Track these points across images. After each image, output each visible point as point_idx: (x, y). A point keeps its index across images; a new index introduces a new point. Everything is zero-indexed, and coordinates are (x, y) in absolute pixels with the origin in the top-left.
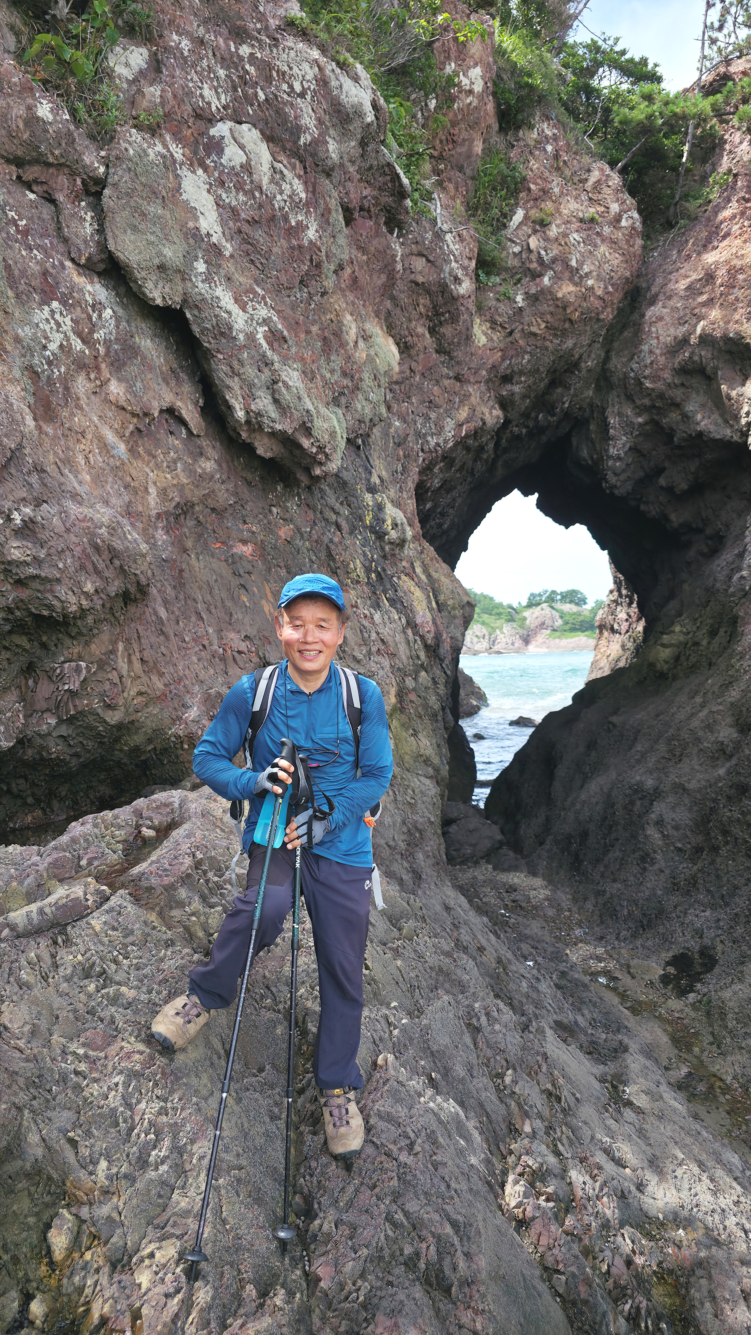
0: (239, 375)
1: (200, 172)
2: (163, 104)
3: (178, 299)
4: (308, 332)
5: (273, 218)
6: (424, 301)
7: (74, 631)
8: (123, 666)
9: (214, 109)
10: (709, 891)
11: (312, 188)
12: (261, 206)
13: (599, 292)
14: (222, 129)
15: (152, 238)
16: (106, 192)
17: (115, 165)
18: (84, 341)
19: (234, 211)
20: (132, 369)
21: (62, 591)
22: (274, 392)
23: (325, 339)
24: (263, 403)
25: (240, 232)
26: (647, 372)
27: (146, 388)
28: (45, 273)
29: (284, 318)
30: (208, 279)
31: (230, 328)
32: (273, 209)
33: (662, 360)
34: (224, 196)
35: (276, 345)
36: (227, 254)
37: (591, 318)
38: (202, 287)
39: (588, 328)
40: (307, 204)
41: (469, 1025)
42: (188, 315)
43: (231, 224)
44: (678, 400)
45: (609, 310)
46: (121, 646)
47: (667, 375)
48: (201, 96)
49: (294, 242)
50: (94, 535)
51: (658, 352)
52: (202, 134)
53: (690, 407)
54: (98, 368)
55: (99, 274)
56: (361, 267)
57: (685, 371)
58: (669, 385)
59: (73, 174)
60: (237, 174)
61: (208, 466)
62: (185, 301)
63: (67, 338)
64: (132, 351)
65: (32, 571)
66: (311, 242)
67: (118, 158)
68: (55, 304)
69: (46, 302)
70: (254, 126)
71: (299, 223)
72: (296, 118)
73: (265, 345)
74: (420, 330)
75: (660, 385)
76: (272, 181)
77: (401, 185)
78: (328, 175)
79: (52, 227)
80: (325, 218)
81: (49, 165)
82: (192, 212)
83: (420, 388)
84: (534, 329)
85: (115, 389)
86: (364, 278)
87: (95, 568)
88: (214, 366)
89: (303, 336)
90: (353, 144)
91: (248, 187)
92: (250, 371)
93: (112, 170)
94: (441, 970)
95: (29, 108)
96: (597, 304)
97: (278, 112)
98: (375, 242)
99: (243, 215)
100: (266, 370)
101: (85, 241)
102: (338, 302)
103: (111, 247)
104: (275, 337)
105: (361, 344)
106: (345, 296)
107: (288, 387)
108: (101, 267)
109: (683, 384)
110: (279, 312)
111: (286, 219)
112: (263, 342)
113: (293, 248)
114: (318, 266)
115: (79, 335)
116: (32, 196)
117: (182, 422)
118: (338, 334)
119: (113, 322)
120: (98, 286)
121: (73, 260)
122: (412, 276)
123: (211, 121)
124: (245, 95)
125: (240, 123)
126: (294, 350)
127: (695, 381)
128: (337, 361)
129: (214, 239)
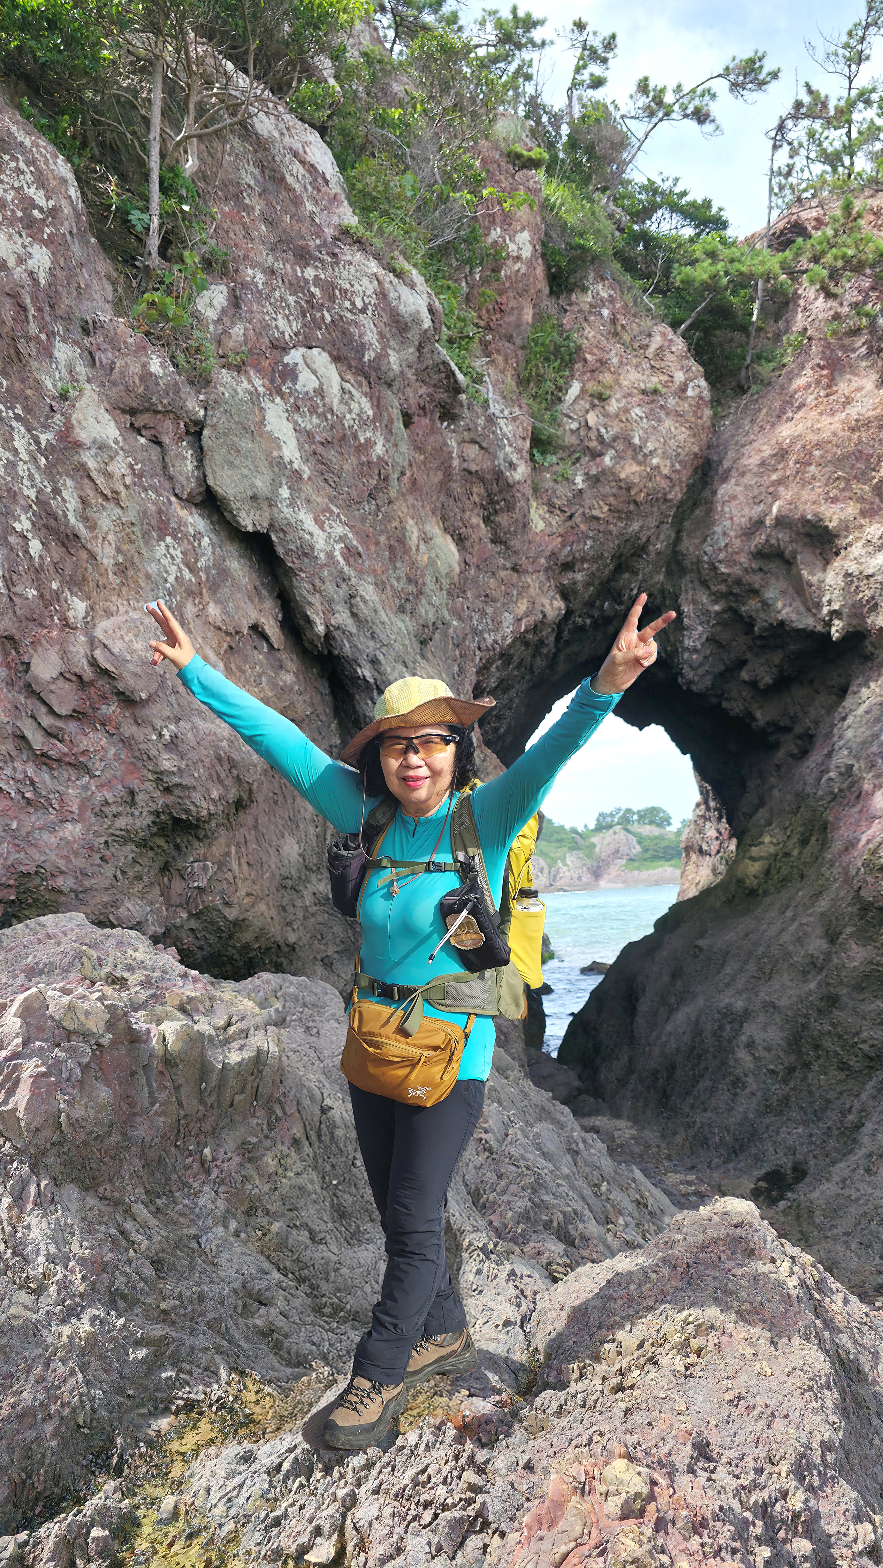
0: (320, 592)
1: (278, 400)
2: (246, 342)
3: (266, 524)
4: (377, 543)
5: (344, 437)
6: (478, 490)
7: (201, 834)
8: (235, 866)
9: (287, 337)
10: (801, 1108)
11: (378, 404)
12: (332, 427)
13: (666, 471)
14: (294, 356)
15: (246, 472)
16: (206, 432)
17: (213, 408)
18: (191, 571)
19: (309, 434)
20: (225, 591)
21: (197, 797)
22: (351, 606)
23: (391, 547)
24: (343, 617)
25: (315, 453)
26: (722, 556)
27: (237, 608)
28: (160, 512)
29: (356, 533)
30: (292, 505)
31: (312, 549)
32: (344, 429)
33: (737, 543)
34: (300, 421)
35: (351, 560)
36: (305, 477)
37: (657, 499)
38: (287, 512)
39: (655, 509)
40: (374, 421)
41: (569, 1150)
42: (274, 538)
43: (307, 446)
44: (757, 586)
45: (677, 488)
46: (233, 849)
47: (743, 559)
48: (277, 327)
49: (364, 459)
50: (217, 747)
51: (732, 534)
52: (277, 363)
53: (770, 594)
54: (201, 593)
55: (196, 505)
56: (419, 468)
57: (760, 554)
58: (746, 570)
59: (177, 418)
60: (311, 399)
61: (288, 678)
62: (271, 525)
63: (180, 569)
64: (224, 573)
65: (177, 779)
66: (379, 457)
67: (216, 402)
68: (169, 539)
69: (161, 538)
70: (323, 349)
71: (368, 440)
72: (360, 336)
73: (342, 562)
74: (476, 520)
75: (736, 571)
76: (342, 401)
77: (456, 381)
78: (390, 385)
79: (159, 466)
80: (389, 431)
81: (157, 412)
82: (276, 442)
83: (475, 581)
84: (596, 513)
85: (213, 611)
86: (422, 479)
87: (219, 777)
88: (295, 583)
89: (373, 548)
90: (411, 350)
91: (320, 410)
92: (329, 588)
93: (210, 413)
94: (543, 1109)
95: (144, 365)
96: (664, 483)
97: (345, 332)
98: (431, 440)
99: (318, 438)
100: (344, 585)
101: (188, 478)
102: (401, 508)
103: (211, 482)
104: (351, 554)
105: (423, 547)
106: (406, 500)
107: (365, 601)
108: (199, 499)
109: (760, 569)
110: (351, 527)
111: (355, 436)
112: (340, 558)
113: (362, 464)
114: (386, 479)
115: (187, 565)
116: (142, 440)
117: (265, 637)
118: (402, 540)
119: (210, 549)
120: (196, 516)
121: (176, 495)
122: (465, 465)
123: (285, 349)
124: (314, 319)
125: (310, 348)
126: (367, 563)
127: (773, 566)
128: (403, 569)
129: (295, 466)
